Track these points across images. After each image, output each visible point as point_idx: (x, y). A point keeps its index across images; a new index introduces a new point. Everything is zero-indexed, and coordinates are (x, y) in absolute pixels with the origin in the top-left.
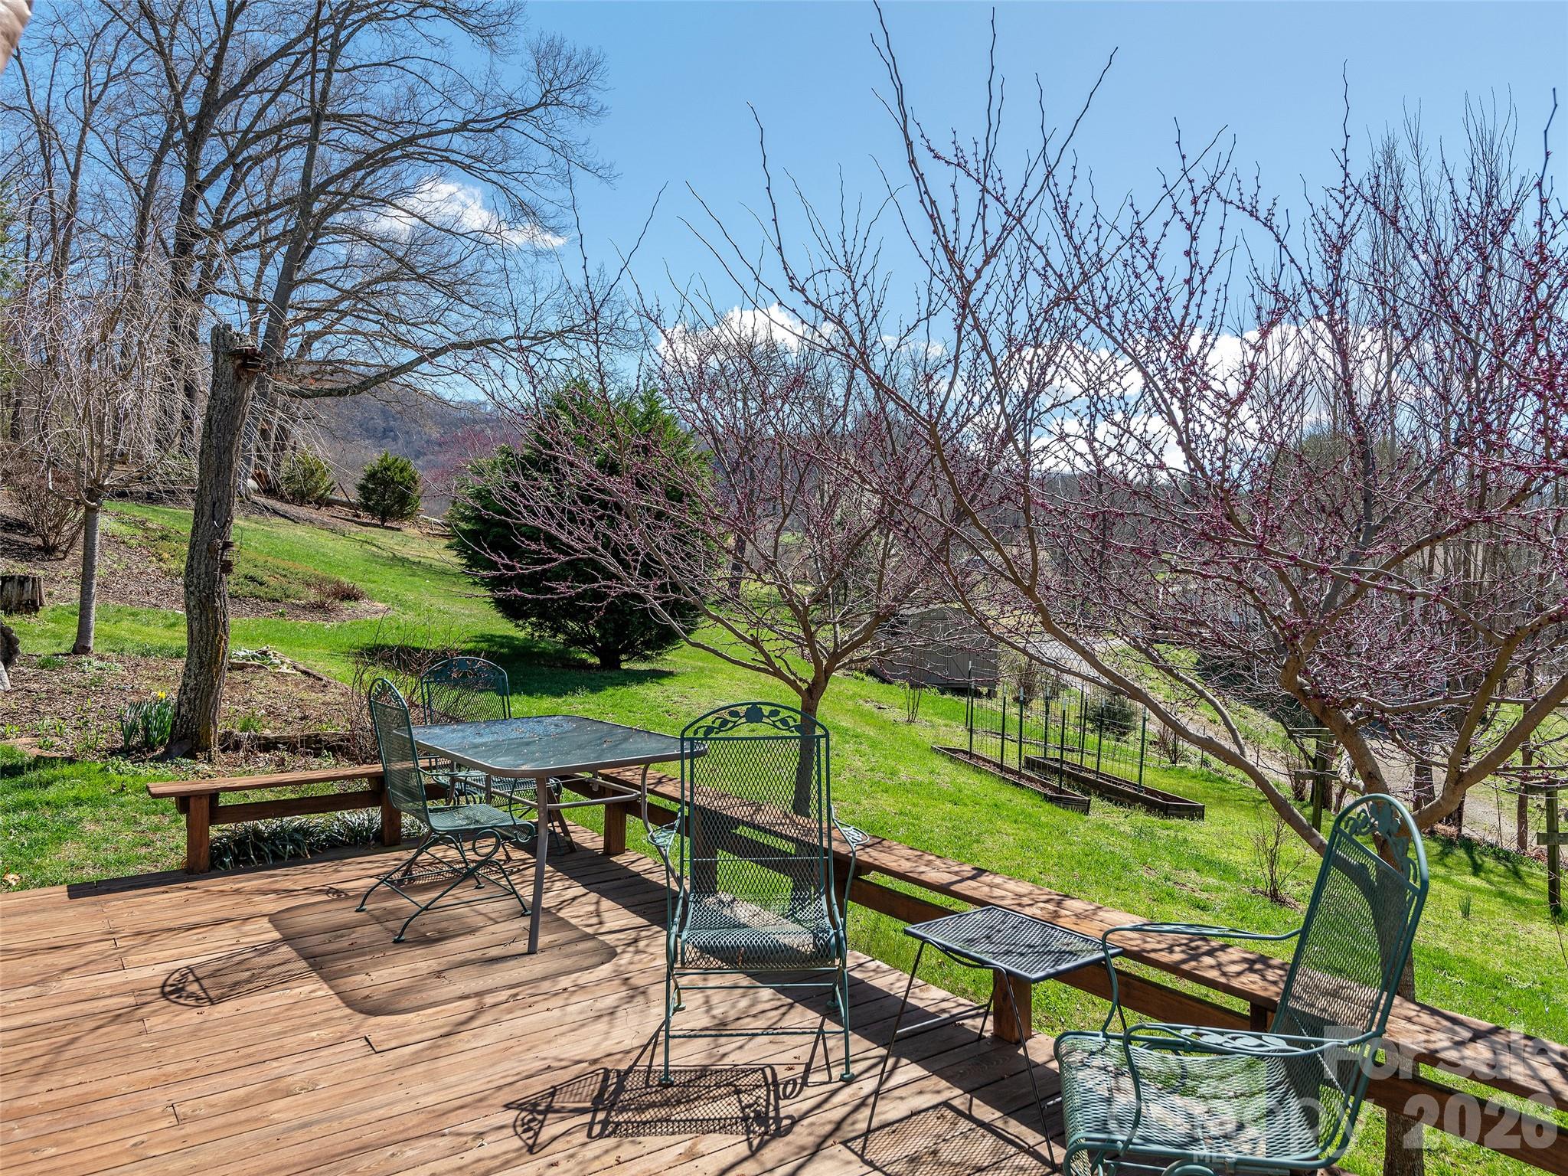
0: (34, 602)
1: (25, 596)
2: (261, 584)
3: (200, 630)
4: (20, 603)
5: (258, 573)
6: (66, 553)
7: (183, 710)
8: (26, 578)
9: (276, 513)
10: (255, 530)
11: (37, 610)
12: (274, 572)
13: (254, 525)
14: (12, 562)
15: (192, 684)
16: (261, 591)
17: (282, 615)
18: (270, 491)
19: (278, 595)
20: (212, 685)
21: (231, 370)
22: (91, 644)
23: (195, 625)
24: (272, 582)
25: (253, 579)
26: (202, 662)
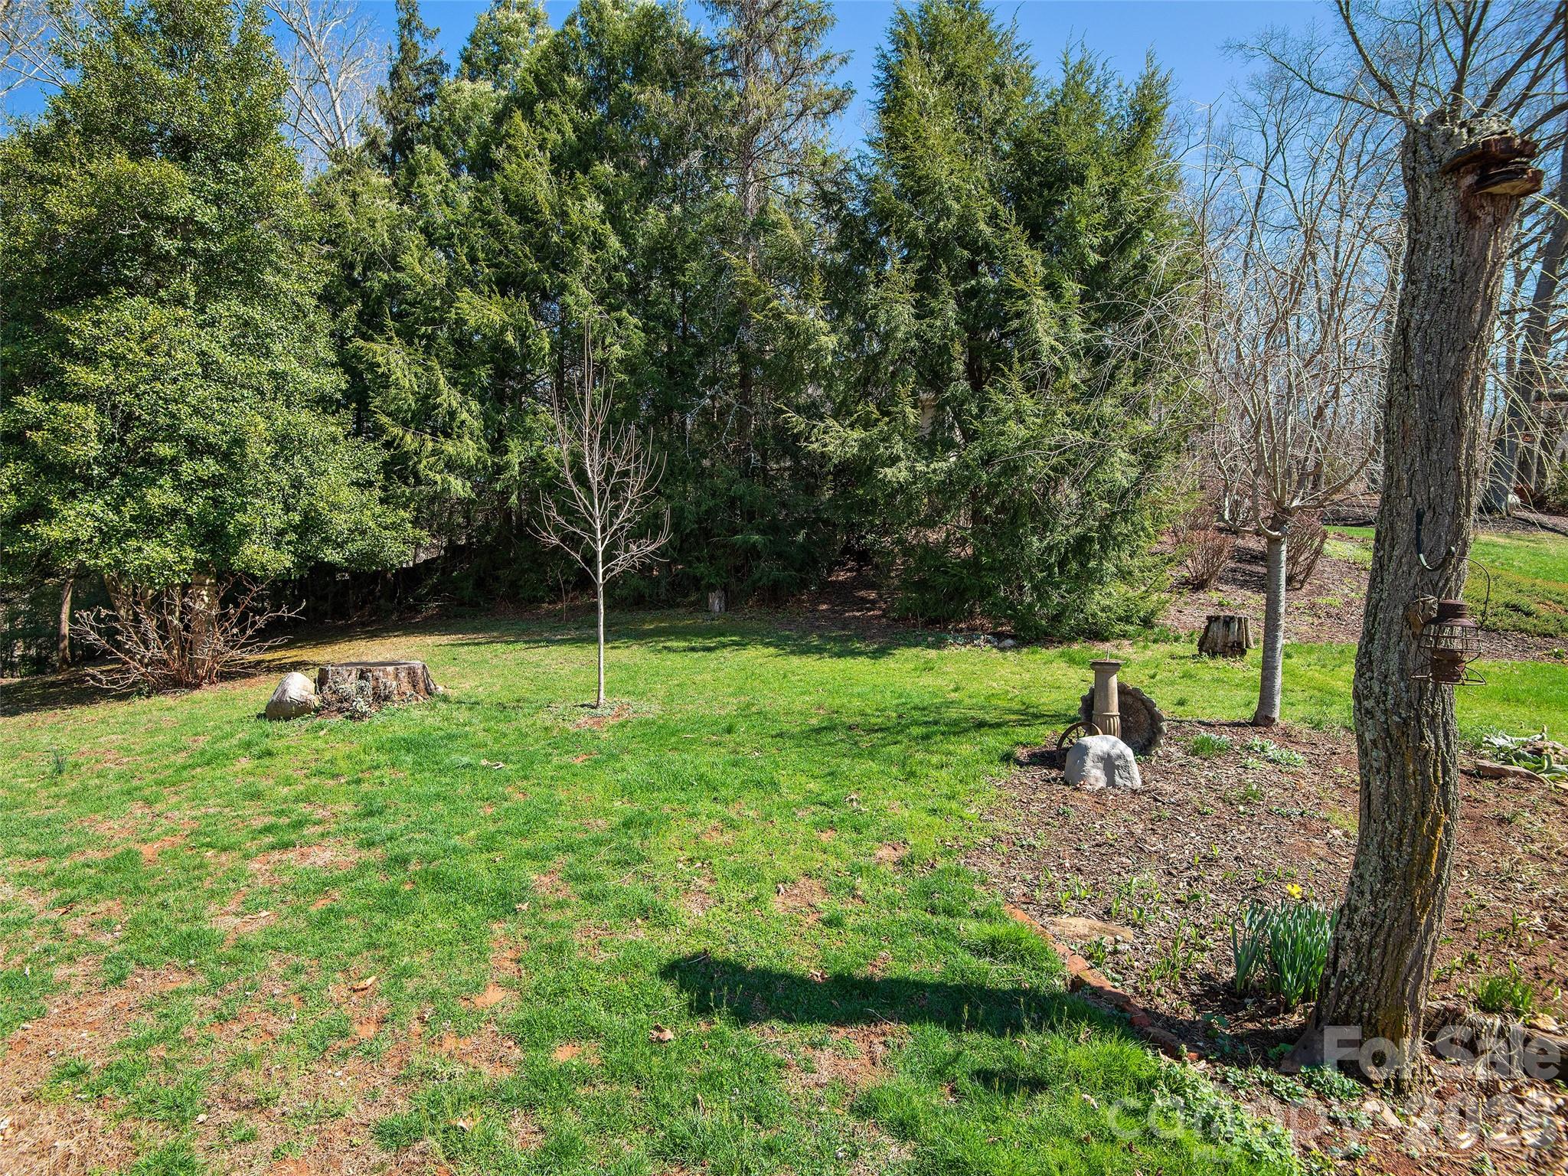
0: (1240, 644)
1: (1231, 638)
2: (1528, 614)
3: (1387, 797)
4: (1225, 645)
5: (1524, 601)
6: (1302, 582)
7: (1343, 962)
8: (1232, 618)
9: (1544, 527)
10: (1518, 547)
11: (1243, 653)
12: (1544, 599)
13: (1516, 543)
14: (1249, 593)
15: (1365, 910)
16: (1529, 623)
17: (1558, 656)
18: (1539, 503)
19: (1551, 629)
20: (1412, 925)
21: (1450, 207)
22: (1276, 714)
23: (1376, 782)
24: (1544, 612)
25: (1516, 608)
26: (1387, 869)
